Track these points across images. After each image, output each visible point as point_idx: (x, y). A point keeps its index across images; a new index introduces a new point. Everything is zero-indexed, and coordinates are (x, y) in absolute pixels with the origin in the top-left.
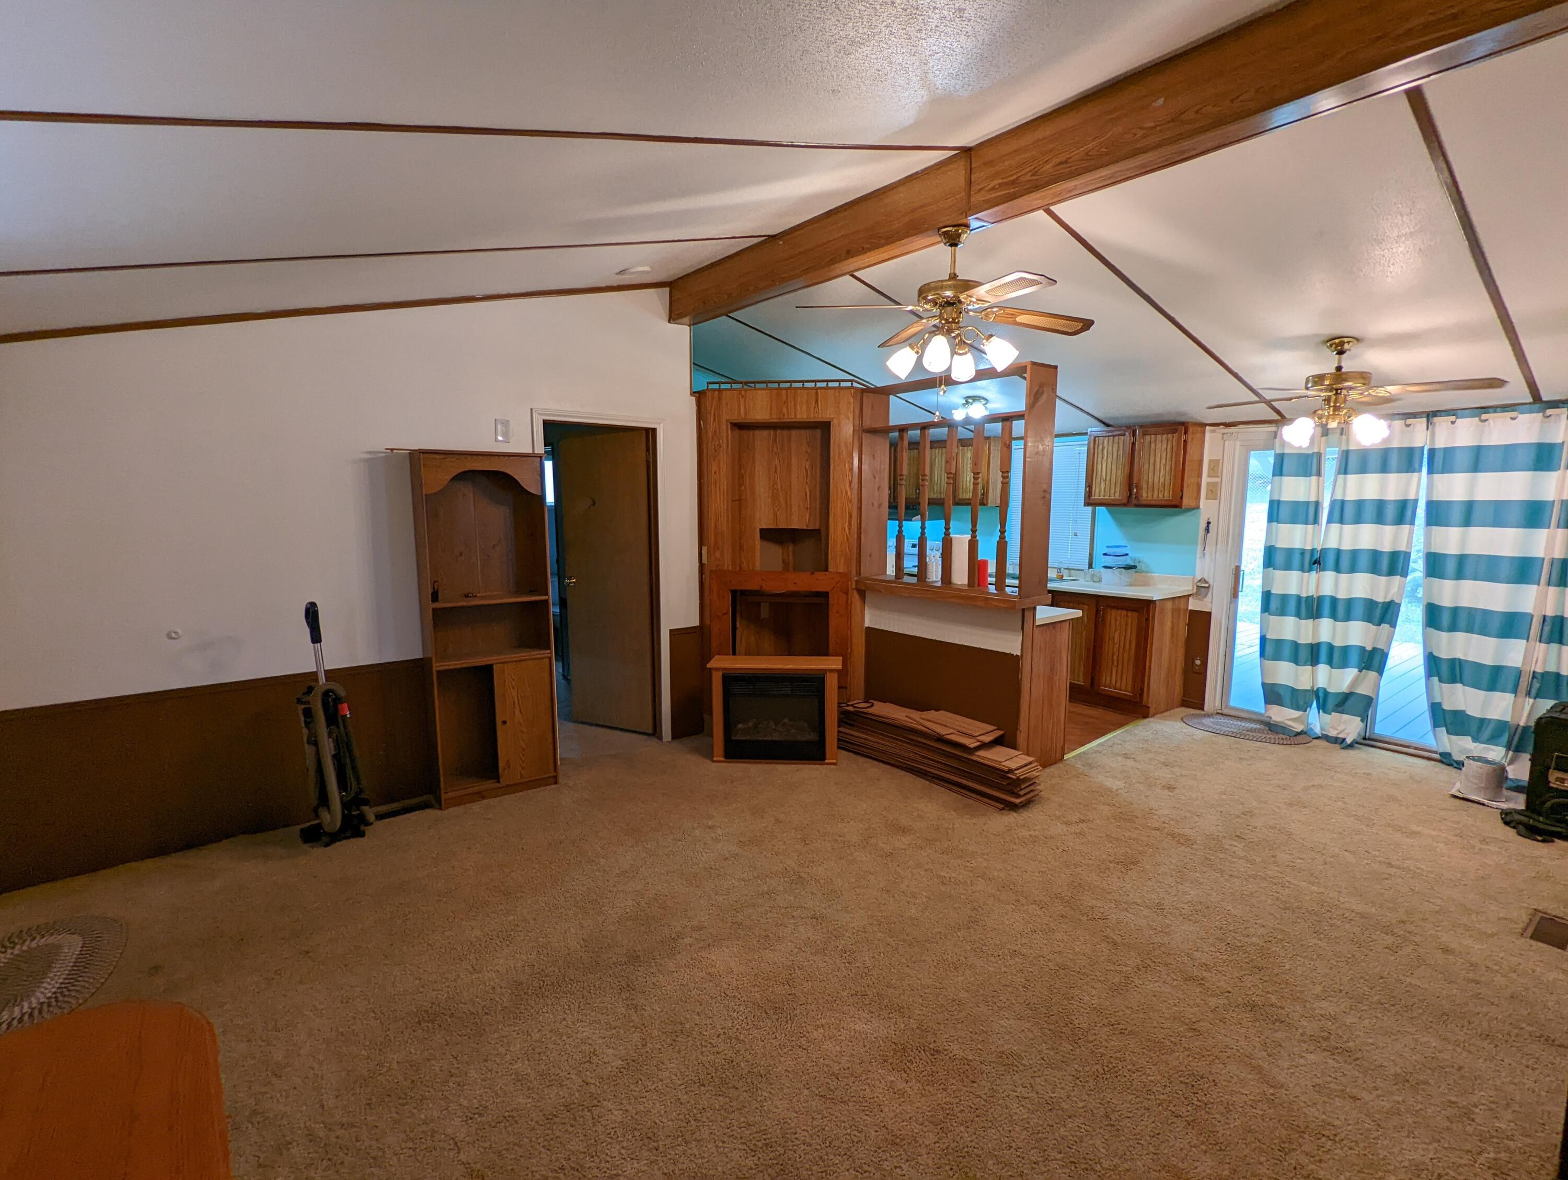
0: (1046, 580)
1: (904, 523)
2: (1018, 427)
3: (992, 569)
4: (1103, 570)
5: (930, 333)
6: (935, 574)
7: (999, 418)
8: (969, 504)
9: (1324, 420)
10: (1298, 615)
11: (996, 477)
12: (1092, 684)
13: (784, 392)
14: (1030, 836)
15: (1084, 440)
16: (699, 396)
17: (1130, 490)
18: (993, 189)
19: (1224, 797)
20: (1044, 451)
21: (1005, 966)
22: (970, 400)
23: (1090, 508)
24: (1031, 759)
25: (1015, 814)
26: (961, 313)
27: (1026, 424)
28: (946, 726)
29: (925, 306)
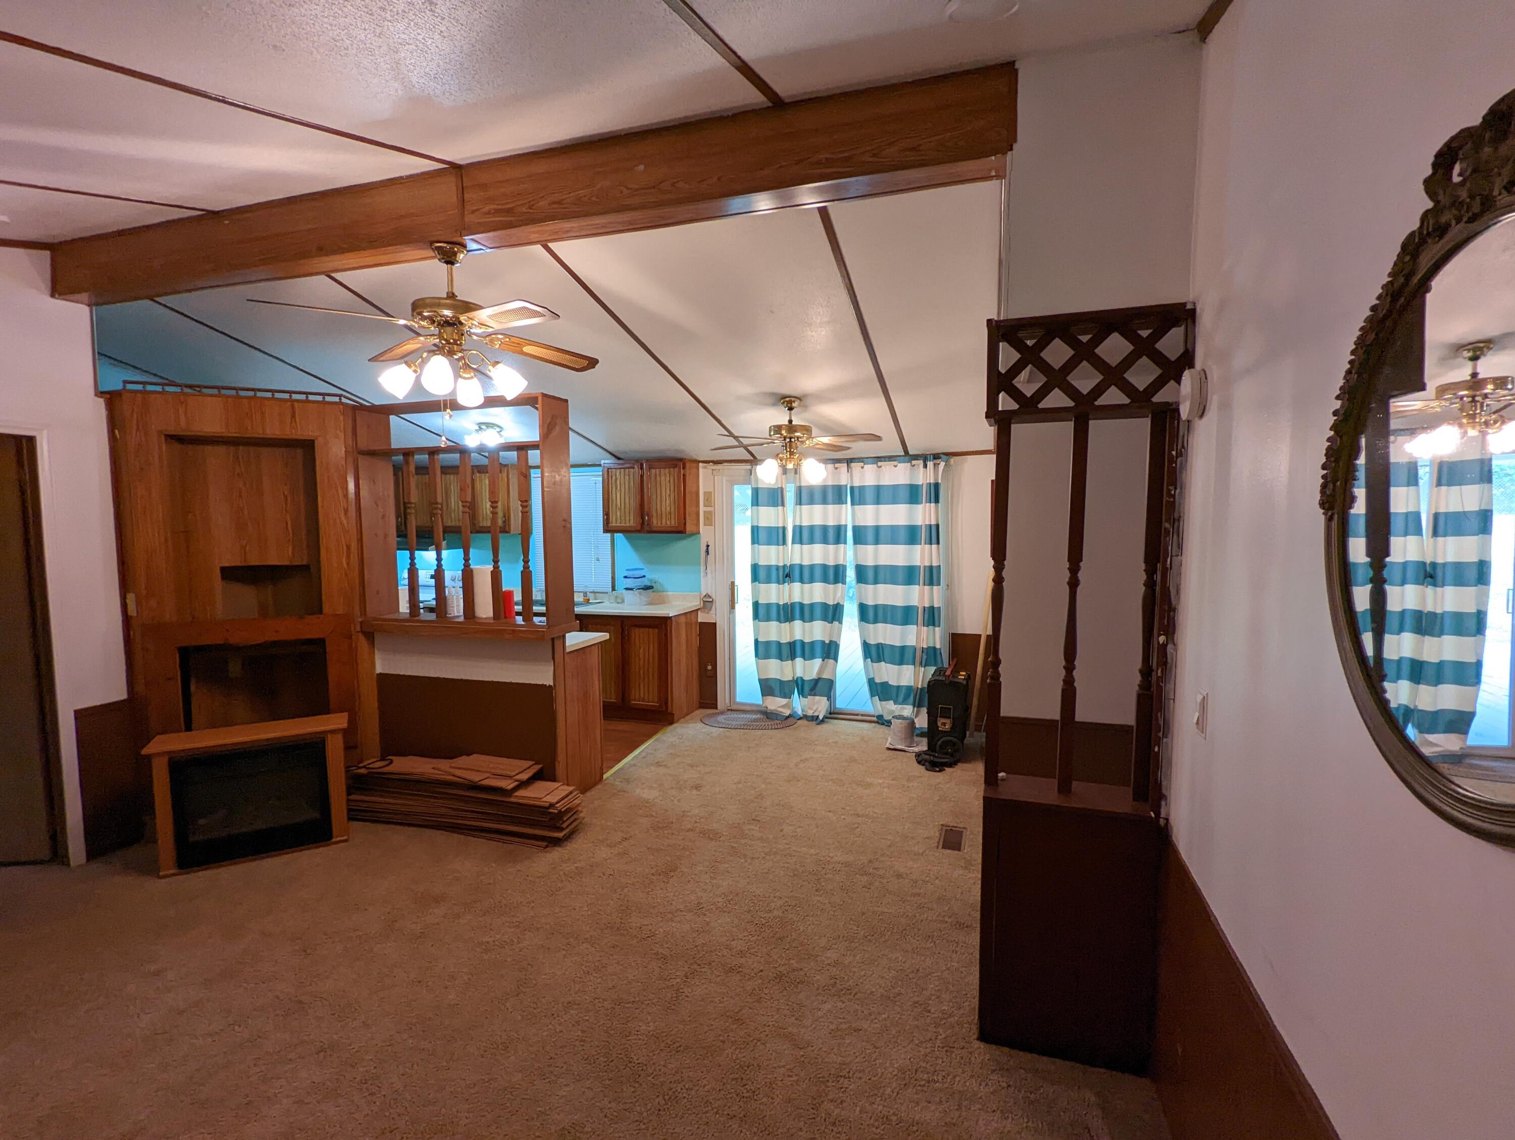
0: (573, 604)
1: (417, 553)
2: (534, 456)
3: (518, 597)
4: (624, 591)
5: (429, 352)
6: (456, 608)
7: (513, 446)
8: (489, 532)
9: (784, 462)
10: (779, 620)
11: (516, 506)
12: (623, 700)
13: (245, 401)
14: (577, 868)
15: (599, 471)
16: (112, 399)
17: (643, 518)
18: (489, 213)
19: (740, 786)
20: (561, 481)
21: (560, 1025)
22: (482, 426)
23: (609, 535)
24: (571, 788)
25: (559, 849)
26: (462, 335)
27: (541, 453)
28: (478, 771)
29: (421, 322)
